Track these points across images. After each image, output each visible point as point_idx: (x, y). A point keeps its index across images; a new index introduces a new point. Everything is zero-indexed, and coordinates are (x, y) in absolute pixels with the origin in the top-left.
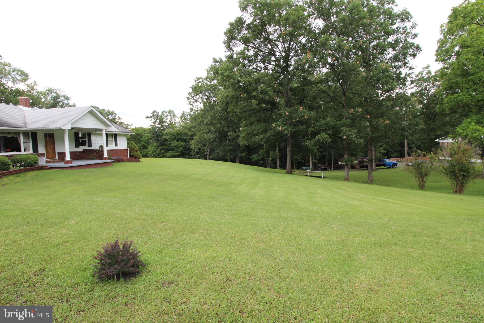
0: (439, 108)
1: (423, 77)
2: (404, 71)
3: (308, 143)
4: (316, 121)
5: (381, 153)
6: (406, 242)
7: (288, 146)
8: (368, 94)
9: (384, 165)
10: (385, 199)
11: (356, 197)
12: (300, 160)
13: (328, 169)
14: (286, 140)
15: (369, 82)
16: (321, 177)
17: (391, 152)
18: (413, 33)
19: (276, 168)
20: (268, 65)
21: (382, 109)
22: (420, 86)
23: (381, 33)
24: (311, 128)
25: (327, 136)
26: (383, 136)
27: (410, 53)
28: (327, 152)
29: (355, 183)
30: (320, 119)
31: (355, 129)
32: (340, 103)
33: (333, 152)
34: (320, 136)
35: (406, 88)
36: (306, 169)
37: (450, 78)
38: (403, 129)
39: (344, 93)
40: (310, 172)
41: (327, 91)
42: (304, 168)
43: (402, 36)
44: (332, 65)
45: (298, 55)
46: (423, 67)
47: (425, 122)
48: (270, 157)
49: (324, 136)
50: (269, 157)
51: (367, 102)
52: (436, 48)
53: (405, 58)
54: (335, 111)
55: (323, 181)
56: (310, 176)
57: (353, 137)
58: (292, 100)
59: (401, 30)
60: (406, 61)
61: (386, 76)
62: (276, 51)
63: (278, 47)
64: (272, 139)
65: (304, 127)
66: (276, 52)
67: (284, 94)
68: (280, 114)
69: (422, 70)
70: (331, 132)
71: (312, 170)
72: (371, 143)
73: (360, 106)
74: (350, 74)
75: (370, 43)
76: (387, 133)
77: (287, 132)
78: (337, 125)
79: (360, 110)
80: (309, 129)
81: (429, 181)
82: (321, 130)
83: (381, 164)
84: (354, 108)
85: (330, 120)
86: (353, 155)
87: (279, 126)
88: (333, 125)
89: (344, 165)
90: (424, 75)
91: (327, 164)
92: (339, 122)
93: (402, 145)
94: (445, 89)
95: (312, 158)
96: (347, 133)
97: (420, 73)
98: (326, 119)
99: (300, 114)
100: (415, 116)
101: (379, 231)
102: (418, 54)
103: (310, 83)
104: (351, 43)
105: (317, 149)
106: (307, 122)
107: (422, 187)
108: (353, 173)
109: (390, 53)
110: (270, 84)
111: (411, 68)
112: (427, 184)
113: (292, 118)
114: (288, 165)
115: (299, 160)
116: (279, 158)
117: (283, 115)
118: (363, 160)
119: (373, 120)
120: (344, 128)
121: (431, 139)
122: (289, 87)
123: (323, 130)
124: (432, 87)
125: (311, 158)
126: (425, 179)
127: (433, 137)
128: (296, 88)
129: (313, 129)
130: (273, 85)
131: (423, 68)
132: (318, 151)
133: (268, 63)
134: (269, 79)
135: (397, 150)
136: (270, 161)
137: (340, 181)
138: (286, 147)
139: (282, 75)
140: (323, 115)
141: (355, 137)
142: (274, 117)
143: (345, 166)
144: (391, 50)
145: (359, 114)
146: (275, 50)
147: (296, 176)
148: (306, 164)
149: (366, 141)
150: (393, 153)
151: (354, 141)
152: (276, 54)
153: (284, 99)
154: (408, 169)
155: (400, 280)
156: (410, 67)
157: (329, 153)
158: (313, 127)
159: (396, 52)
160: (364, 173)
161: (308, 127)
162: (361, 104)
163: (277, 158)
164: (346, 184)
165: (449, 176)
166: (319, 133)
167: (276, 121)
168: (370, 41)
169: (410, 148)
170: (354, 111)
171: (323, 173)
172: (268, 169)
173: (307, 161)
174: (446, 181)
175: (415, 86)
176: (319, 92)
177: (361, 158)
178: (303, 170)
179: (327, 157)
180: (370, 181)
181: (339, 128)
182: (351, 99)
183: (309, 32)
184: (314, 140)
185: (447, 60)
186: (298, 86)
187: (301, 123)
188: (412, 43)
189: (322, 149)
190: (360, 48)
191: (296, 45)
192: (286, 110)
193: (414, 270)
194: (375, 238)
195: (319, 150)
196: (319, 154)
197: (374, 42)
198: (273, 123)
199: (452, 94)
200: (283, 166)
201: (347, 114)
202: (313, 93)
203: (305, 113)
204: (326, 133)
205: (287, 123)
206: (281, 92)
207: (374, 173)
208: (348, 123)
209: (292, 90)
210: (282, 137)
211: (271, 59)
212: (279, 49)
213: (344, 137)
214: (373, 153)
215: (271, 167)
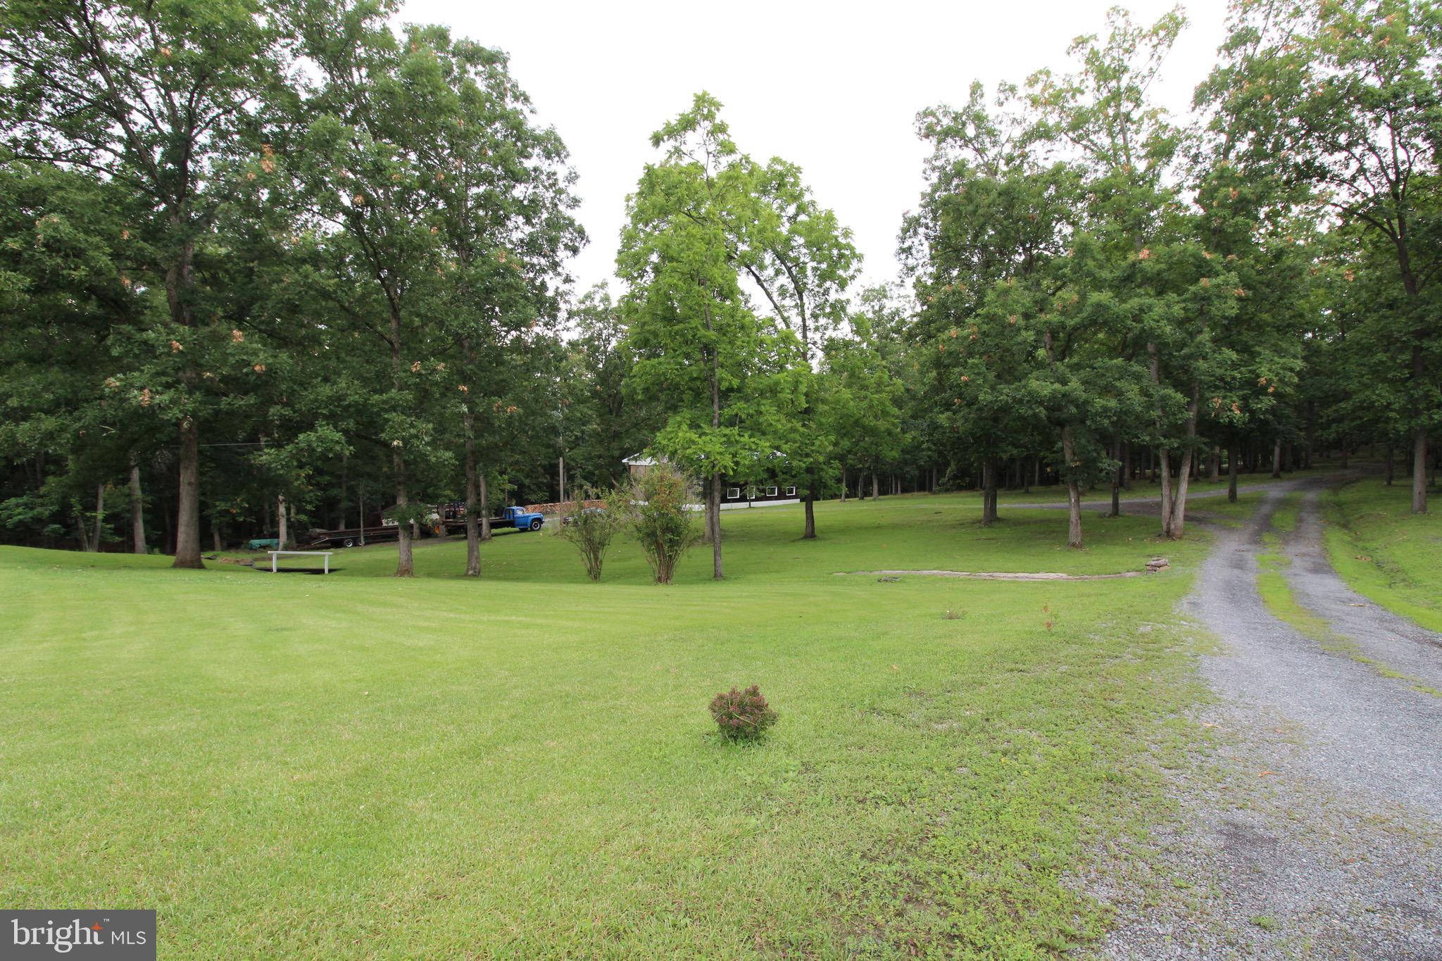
0: (627, 385)
1: (595, 308)
2: (553, 283)
3: (266, 456)
4: (301, 384)
5: (503, 491)
6: (543, 726)
7: (182, 466)
8: (464, 325)
9: (511, 524)
10: (506, 618)
11: (426, 624)
12: (240, 514)
13: (348, 543)
14: (174, 442)
15: (468, 292)
16: (320, 571)
17: (529, 487)
18: (572, 195)
19: (131, 549)
20: (90, 146)
21: (500, 372)
22: (589, 327)
23: (495, 167)
24: (279, 407)
25: (338, 436)
26: (506, 444)
27: (566, 241)
28: (344, 488)
29: (431, 579)
30: (315, 381)
31: (429, 422)
32: (382, 337)
33: (363, 488)
34: (313, 436)
35: (557, 327)
36: (264, 547)
37: (643, 320)
38: (554, 430)
39: (395, 311)
40: (279, 558)
41: (335, 292)
42: (256, 542)
43: (547, 195)
44: (354, 218)
45: (230, 150)
46: (595, 283)
47: (600, 416)
48: (101, 503)
49: (326, 435)
50: (95, 508)
51: (462, 346)
52: (619, 246)
53: (553, 251)
54: (367, 362)
55: (322, 584)
56: (279, 570)
57: (423, 445)
58: (203, 299)
59: (544, 177)
60: (557, 259)
61: (508, 285)
62: (132, 108)
63: (139, 95)
64: (110, 437)
65: (251, 399)
66: (134, 112)
67: (165, 272)
68: (145, 343)
69: (592, 290)
70: (351, 424)
71: (286, 548)
72: (476, 463)
73: (441, 354)
74: (411, 257)
75: (467, 186)
76: (514, 437)
77: (176, 413)
78: (373, 405)
79: (441, 366)
80: (272, 410)
81: (610, 558)
82: (316, 416)
83: (504, 521)
84: (423, 359)
85: (348, 387)
86: (428, 497)
87: (141, 389)
88: (357, 402)
89: (396, 528)
90: (596, 302)
91: (342, 528)
92: (376, 397)
93: (552, 470)
94: (635, 344)
95: (288, 510)
96: (404, 430)
97: (588, 296)
98: (335, 383)
99: (233, 355)
100: (581, 401)
101: (480, 713)
102: (581, 249)
103: (273, 254)
104: (415, 168)
105: (308, 477)
106: (264, 385)
107: (595, 575)
108: (424, 551)
109: (519, 230)
110: (98, 221)
111: (568, 280)
112: (607, 566)
113: (201, 366)
114: (186, 533)
115: (234, 517)
116: (145, 511)
117: (161, 350)
118: (455, 512)
119: (477, 401)
120: (394, 414)
121: (613, 457)
122: (190, 253)
123: (326, 417)
124: (613, 335)
125: (282, 510)
126: (600, 556)
127: (617, 453)
128: (220, 261)
129: (287, 412)
130: (115, 228)
131: (594, 286)
132: (311, 485)
133: (91, 142)
134: (94, 204)
135: (542, 483)
136: (99, 524)
137: (385, 579)
138: (174, 470)
139: (158, 204)
140: (324, 368)
141: (427, 444)
142: (115, 352)
143: (401, 533)
144: (521, 220)
145: (438, 378)
146: (130, 102)
147: (220, 574)
148: (267, 529)
149: (462, 458)
150: (534, 492)
151: (424, 457)
152: (132, 117)
153: (168, 290)
154: (563, 531)
155: (516, 837)
156: (564, 276)
157: (352, 491)
158: (285, 405)
159: (532, 230)
160: (456, 550)
161: (269, 401)
162: (445, 350)
163: (132, 511)
164: (403, 584)
165: (646, 544)
166: (311, 427)
167: (125, 369)
168: (470, 181)
169: (571, 478)
170: (423, 367)
171: (326, 558)
172: (91, 555)
173: (268, 520)
174: (640, 557)
175: (578, 325)
176: (306, 293)
177: (450, 506)
178: (252, 549)
179: (344, 505)
180: (474, 572)
181: (378, 414)
182: (414, 331)
183: (274, 87)
184: (289, 448)
185: (636, 278)
186: (228, 256)
187: (238, 384)
188: (569, 219)
189: (326, 479)
190: (440, 191)
191: (224, 113)
192: (172, 332)
193: (552, 795)
194: (464, 736)
195: (314, 482)
196: (312, 494)
197: (478, 185)
198: (113, 375)
199: (648, 358)
200: (162, 540)
201: (403, 375)
202: (285, 289)
203: (255, 353)
204: (335, 427)
205: (178, 382)
206: (153, 264)
207: (484, 548)
208: (407, 401)
209: (201, 262)
210: (153, 430)
211: (109, 130)
212: (144, 102)
213: (395, 443)
214: (483, 490)
215: (106, 547)
